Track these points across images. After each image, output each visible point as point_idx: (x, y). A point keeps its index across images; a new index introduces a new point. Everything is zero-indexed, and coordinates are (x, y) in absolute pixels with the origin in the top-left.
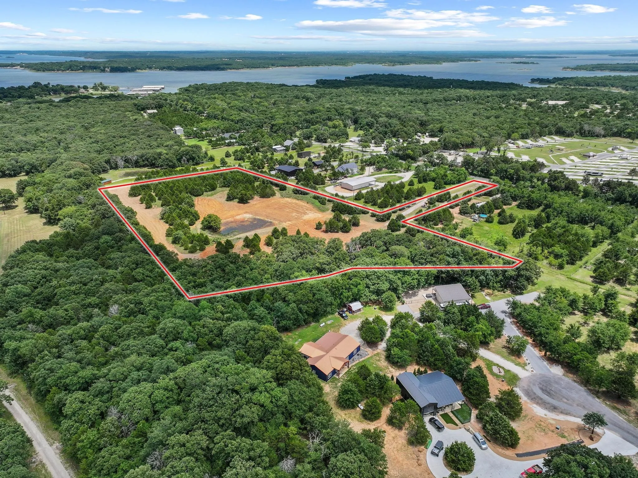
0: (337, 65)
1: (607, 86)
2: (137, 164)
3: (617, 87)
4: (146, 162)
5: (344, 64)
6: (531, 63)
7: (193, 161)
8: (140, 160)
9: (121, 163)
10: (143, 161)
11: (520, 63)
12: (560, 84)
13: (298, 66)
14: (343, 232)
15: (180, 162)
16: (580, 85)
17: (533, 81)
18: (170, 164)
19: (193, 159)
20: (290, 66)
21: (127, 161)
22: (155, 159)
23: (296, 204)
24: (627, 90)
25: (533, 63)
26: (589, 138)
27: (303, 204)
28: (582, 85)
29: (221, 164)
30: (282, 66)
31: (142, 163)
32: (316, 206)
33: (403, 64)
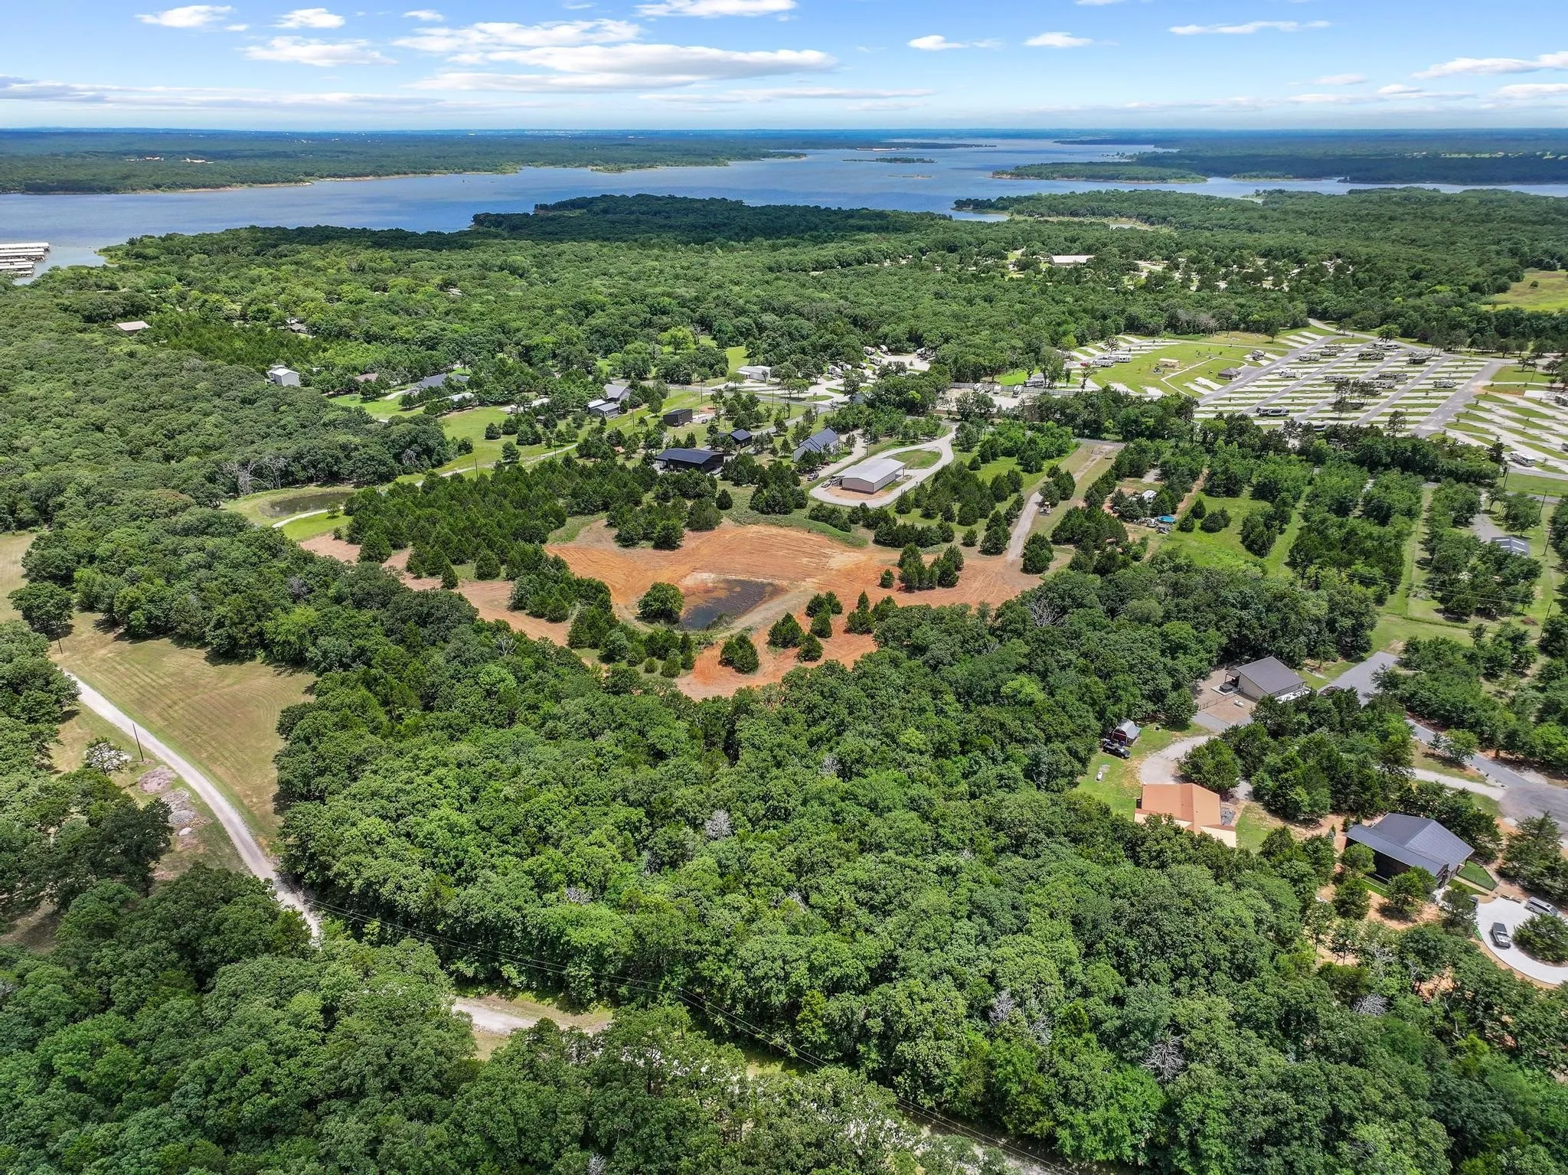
0: (478, 170)
1: (1110, 215)
2: (287, 479)
3: (1130, 217)
4: (312, 471)
5: (494, 168)
6: (913, 161)
7: (430, 459)
8: (295, 468)
9: (245, 478)
10: (304, 468)
11: (896, 160)
12: (1019, 213)
13: (375, 174)
14: (944, 586)
15: (400, 462)
16: (1059, 214)
17: (961, 205)
18: (383, 469)
19: (428, 451)
20: (355, 175)
21: (258, 473)
22: (337, 460)
23: (785, 536)
24: (1152, 224)
25: (922, 161)
26: (1191, 336)
27: (800, 535)
28: (1063, 215)
29: (506, 457)
30: (335, 176)
31: (301, 475)
32: (833, 537)
33: (639, 167)
